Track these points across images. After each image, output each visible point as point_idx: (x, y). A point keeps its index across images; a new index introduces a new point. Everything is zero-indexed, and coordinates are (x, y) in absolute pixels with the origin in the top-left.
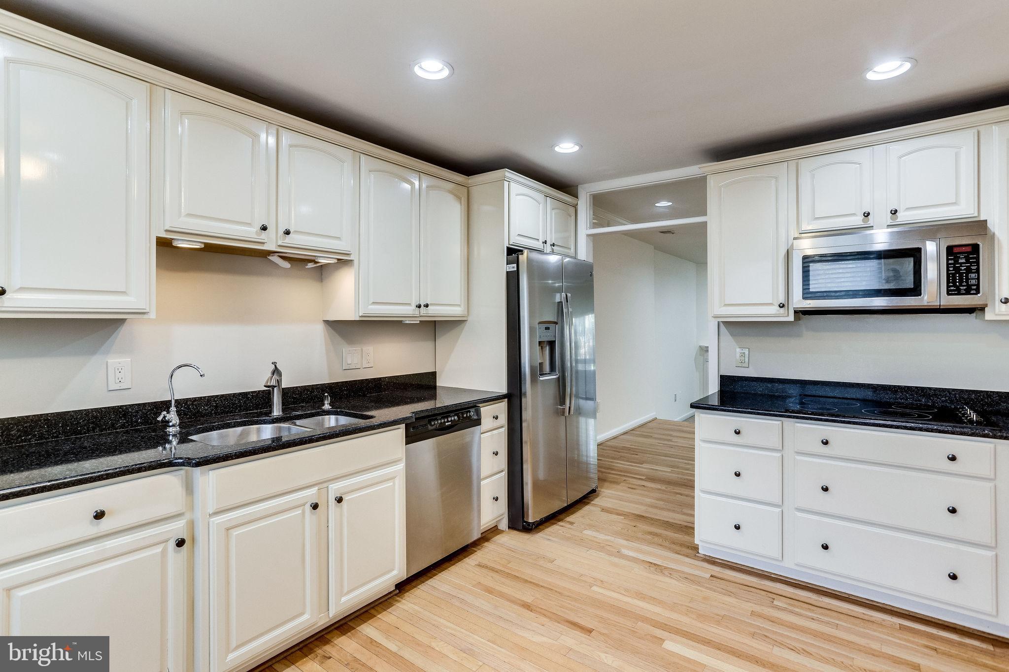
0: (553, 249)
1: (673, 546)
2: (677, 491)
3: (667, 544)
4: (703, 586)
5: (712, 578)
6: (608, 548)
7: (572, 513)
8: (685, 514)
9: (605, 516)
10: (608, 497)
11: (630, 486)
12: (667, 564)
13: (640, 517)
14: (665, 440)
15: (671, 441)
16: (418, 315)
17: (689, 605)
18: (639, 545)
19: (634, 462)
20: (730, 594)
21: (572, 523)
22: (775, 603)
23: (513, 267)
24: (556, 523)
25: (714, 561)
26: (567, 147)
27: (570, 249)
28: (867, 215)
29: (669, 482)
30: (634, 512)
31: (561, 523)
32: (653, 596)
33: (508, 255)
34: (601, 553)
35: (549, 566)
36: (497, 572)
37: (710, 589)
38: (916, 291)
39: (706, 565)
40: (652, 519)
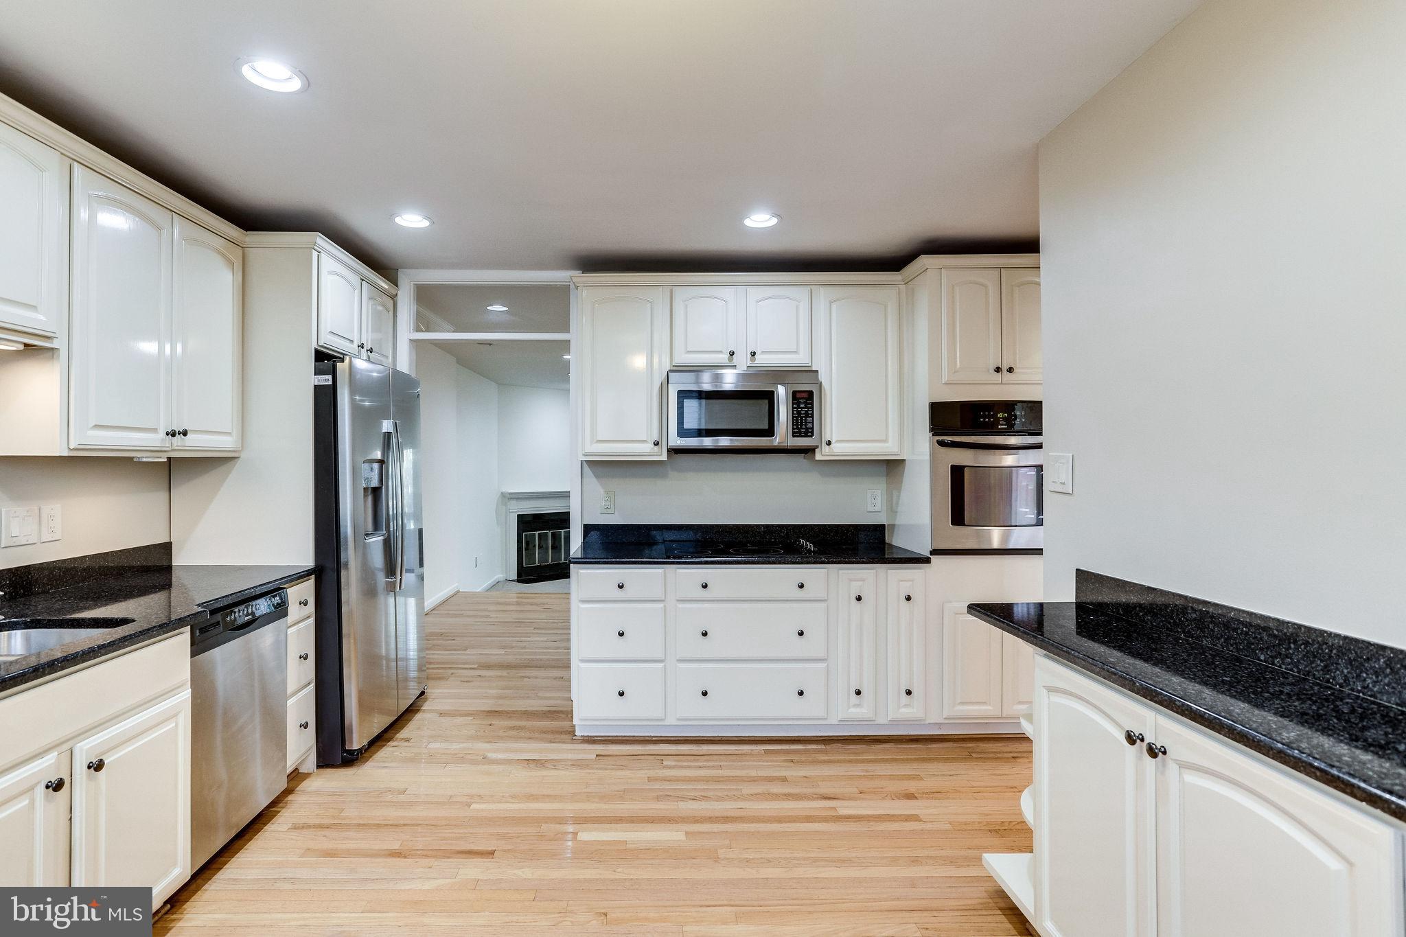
0: (369, 356)
1: (545, 735)
2: (523, 675)
3: (537, 735)
4: (592, 768)
5: (598, 758)
6: (469, 756)
7: (402, 728)
8: (542, 698)
9: (446, 721)
10: (440, 698)
11: (463, 679)
12: (546, 756)
13: (492, 713)
14: (482, 617)
15: (487, 617)
16: (168, 449)
17: (586, 790)
18: (505, 745)
19: (455, 650)
20: (622, 767)
21: (407, 740)
22: (665, 763)
23: (326, 380)
24: (385, 745)
25: (594, 740)
26: (412, 220)
27: (387, 357)
28: (732, 354)
29: (508, 667)
30: (483, 709)
31: (391, 743)
32: (546, 794)
33: (316, 360)
34: (464, 765)
35: (402, 798)
36: (328, 827)
37: (601, 769)
38: (770, 432)
39: (586, 746)
40: (507, 712)
